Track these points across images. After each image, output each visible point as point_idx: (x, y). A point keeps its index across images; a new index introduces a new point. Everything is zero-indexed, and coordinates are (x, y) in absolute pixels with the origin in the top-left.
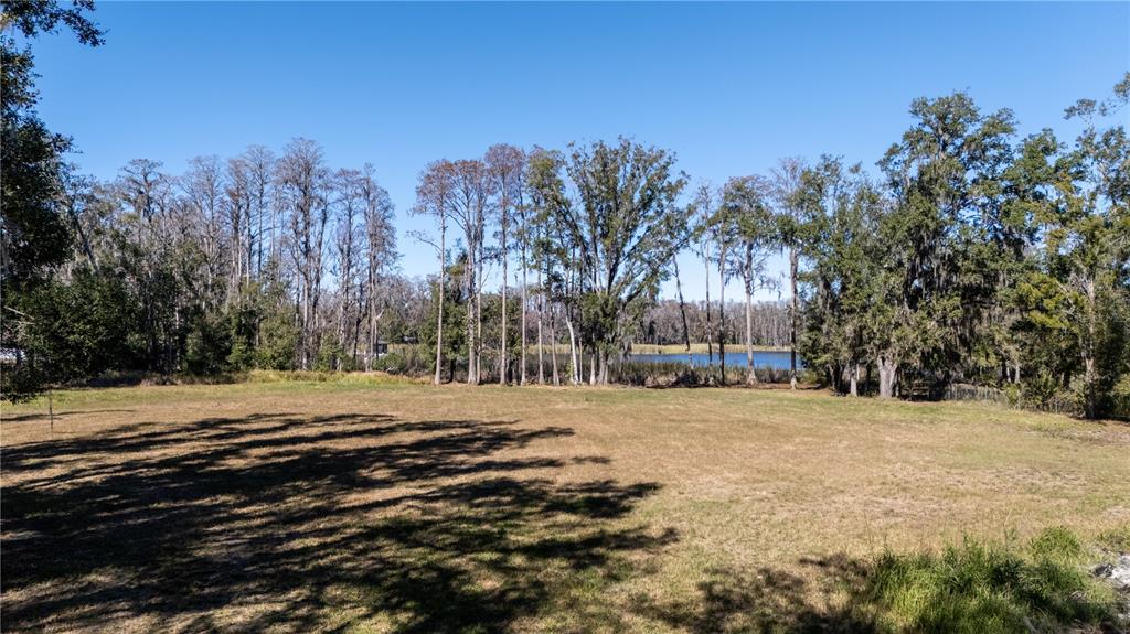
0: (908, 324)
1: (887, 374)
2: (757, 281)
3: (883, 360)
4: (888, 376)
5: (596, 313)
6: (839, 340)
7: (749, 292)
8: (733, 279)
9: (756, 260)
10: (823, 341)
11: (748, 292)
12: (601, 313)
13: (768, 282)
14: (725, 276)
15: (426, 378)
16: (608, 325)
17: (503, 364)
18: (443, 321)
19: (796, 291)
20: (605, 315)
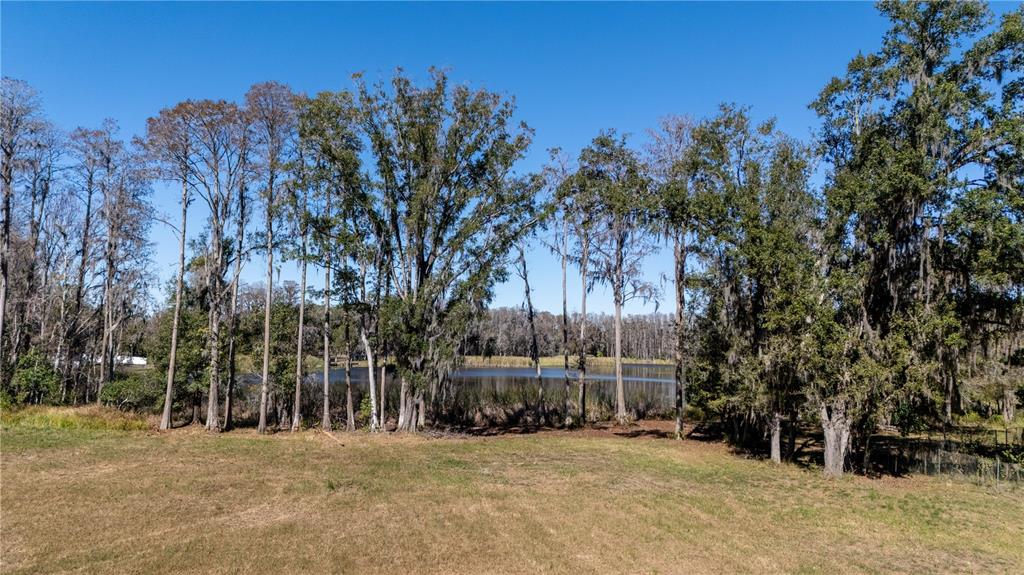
0: (871, 354)
1: (837, 436)
2: (628, 288)
3: (829, 410)
4: (839, 438)
5: (397, 327)
6: (753, 376)
7: (619, 301)
8: (598, 285)
9: (628, 260)
10: (727, 375)
11: (617, 301)
12: (403, 327)
13: (642, 290)
14: (589, 280)
15: (151, 420)
16: (413, 345)
17: (263, 400)
18: (180, 336)
19: (682, 302)
20: (410, 330)
